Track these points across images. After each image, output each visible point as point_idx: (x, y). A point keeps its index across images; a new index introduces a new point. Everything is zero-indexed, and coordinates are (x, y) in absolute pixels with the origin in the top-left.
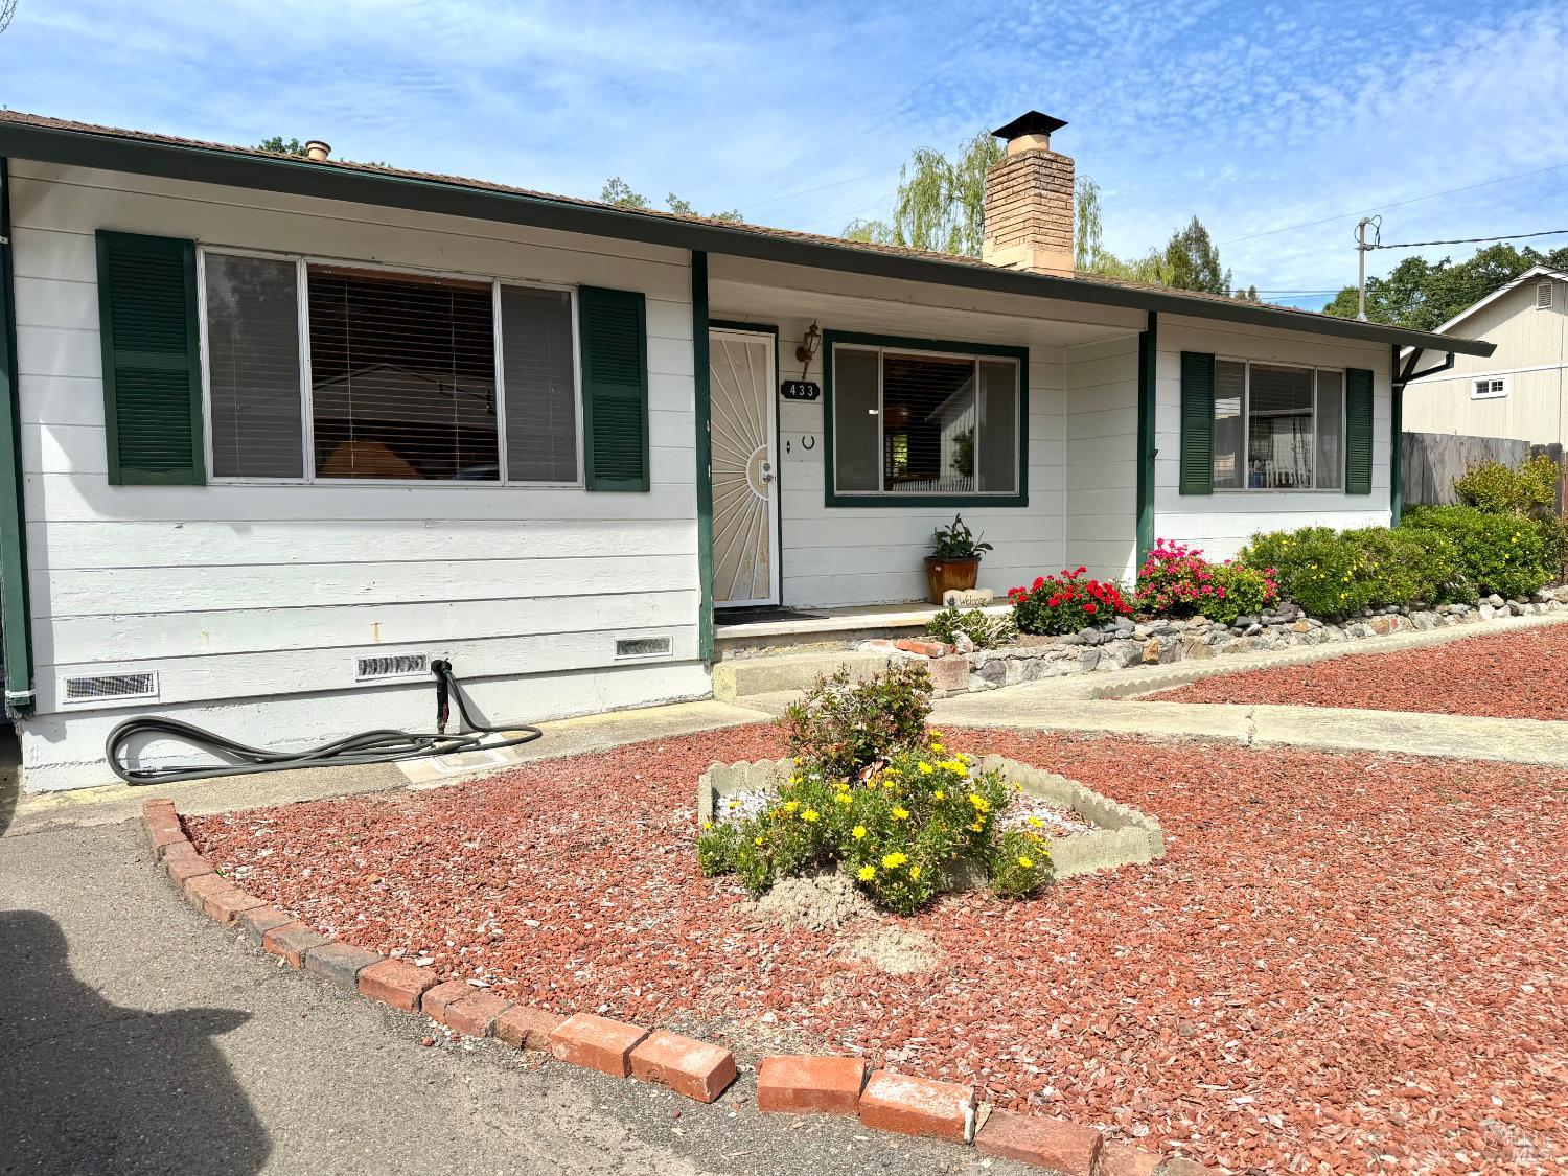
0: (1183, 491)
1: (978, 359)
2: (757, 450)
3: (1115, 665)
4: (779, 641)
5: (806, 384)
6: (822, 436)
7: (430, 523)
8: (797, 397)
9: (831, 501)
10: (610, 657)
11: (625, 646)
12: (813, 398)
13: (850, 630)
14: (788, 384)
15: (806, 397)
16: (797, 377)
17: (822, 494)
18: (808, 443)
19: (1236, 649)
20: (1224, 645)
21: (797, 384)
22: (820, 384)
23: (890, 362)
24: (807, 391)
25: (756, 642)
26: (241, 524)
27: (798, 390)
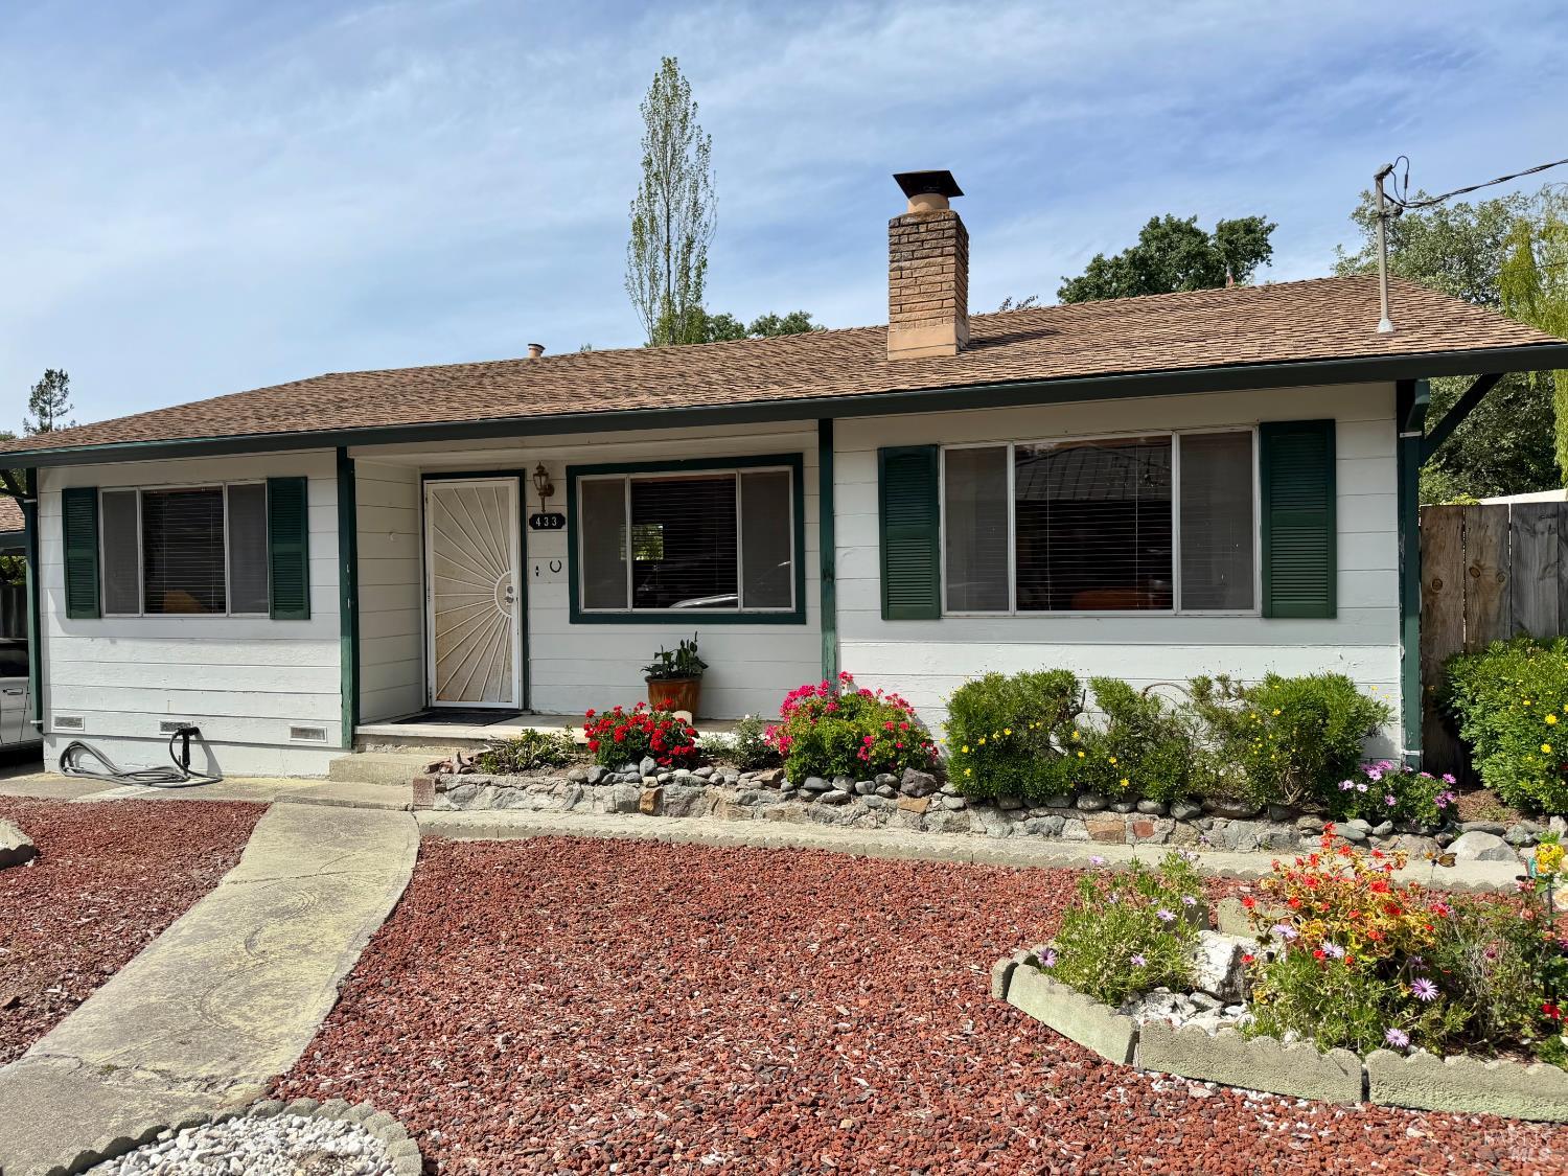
0: (887, 614)
1: (738, 473)
2: (503, 576)
3: (600, 807)
4: (411, 742)
5: (550, 516)
6: (567, 559)
7: (192, 640)
8: (542, 527)
9: (576, 617)
10: (287, 739)
11: (298, 732)
12: (559, 527)
13: (473, 740)
14: (535, 517)
15: (550, 527)
16: (539, 511)
17: (567, 612)
18: (556, 567)
19: (780, 815)
20: (765, 808)
21: (542, 517)
22: (565, 513)
23: (637, 487)
24: (551, 521)
25: (392, 740)
26: (113, 639)
27: (543, 521)
